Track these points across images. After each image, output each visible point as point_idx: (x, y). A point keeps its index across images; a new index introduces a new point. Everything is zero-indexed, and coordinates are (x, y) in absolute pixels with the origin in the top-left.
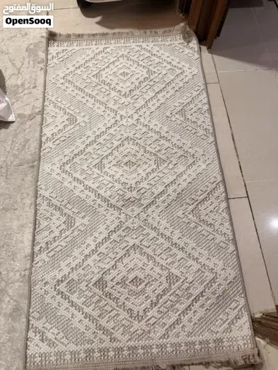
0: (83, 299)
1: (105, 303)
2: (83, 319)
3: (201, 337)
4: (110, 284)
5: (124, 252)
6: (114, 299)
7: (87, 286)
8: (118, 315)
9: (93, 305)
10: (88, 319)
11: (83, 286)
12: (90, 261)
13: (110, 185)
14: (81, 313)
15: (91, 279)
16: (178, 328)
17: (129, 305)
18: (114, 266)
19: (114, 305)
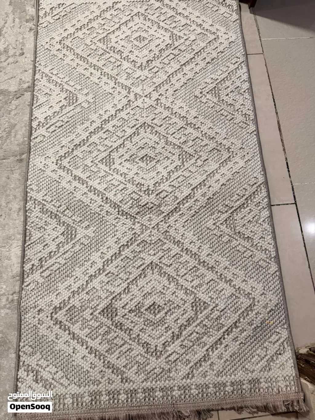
0: (87, 331)
1: (115, 335)
2: (87, 355)
3: (233, 376)
4: (121, 312)
5: (139, 271)
6: (126, 330)
7: (92, 314)
8: (130, 350)
9: (100, 337)
10: (94, 355)
11: (87, 314)
12: (96, 283)
13: (121, 187)
14: (85, 347)
15: (98, 305)
16: (205, 366)
17: (144, 337)
18: (127, 290)
19: (127, 338)
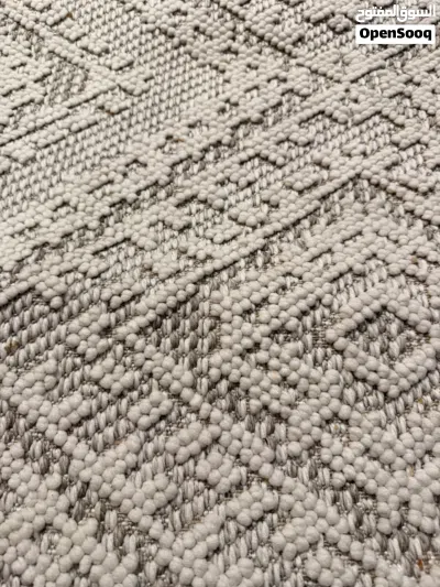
4: (236, 334)
7: (106, 331)
9: (133, 440)
11: (83, 330)
15: (136, 297)
